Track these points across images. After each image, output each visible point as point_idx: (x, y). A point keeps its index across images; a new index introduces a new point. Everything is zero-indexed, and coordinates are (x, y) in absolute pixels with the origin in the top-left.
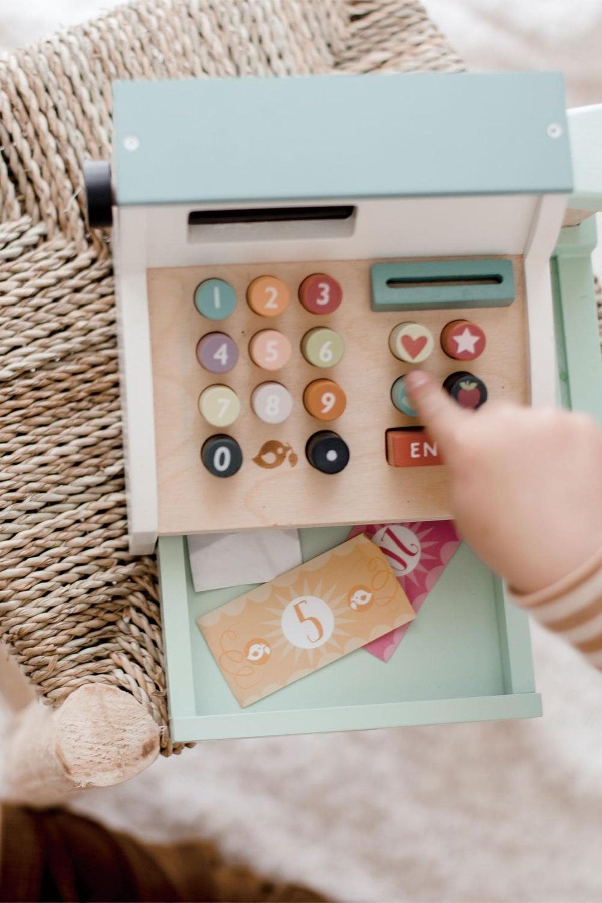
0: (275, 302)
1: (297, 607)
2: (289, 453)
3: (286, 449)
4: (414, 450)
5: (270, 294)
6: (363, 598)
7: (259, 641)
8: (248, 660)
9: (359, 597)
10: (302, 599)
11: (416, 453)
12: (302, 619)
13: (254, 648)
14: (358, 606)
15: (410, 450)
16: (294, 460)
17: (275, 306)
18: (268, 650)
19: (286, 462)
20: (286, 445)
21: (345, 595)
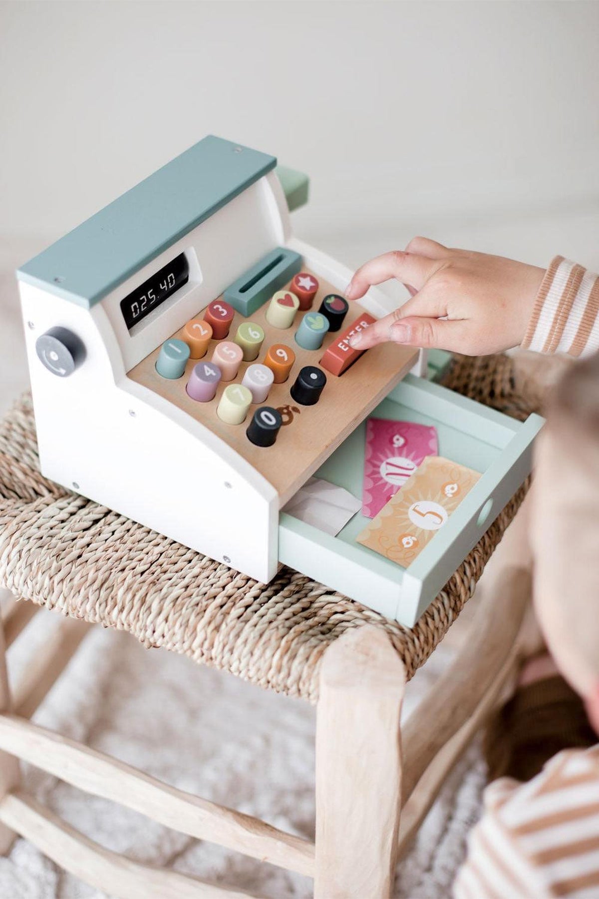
0: (204, 330)
1: (414, 510)
2: (290, 409)
3: (287, 408)
4: (342, 347)
5: (198, 328)
6: (453, 489)
7: (405, 536)
8: (406, 548)
9: (450, 489)
10: (416, 504)
11: (345, 348)
12: (423, 515)
13: (405, 540)
14: (453, 494)
15: (341, 349)
16: (296, 410)
17: (206, 332)
18: (414, 538)
19: (295, 414)
20: (284, 406)
21: (440, 493)
